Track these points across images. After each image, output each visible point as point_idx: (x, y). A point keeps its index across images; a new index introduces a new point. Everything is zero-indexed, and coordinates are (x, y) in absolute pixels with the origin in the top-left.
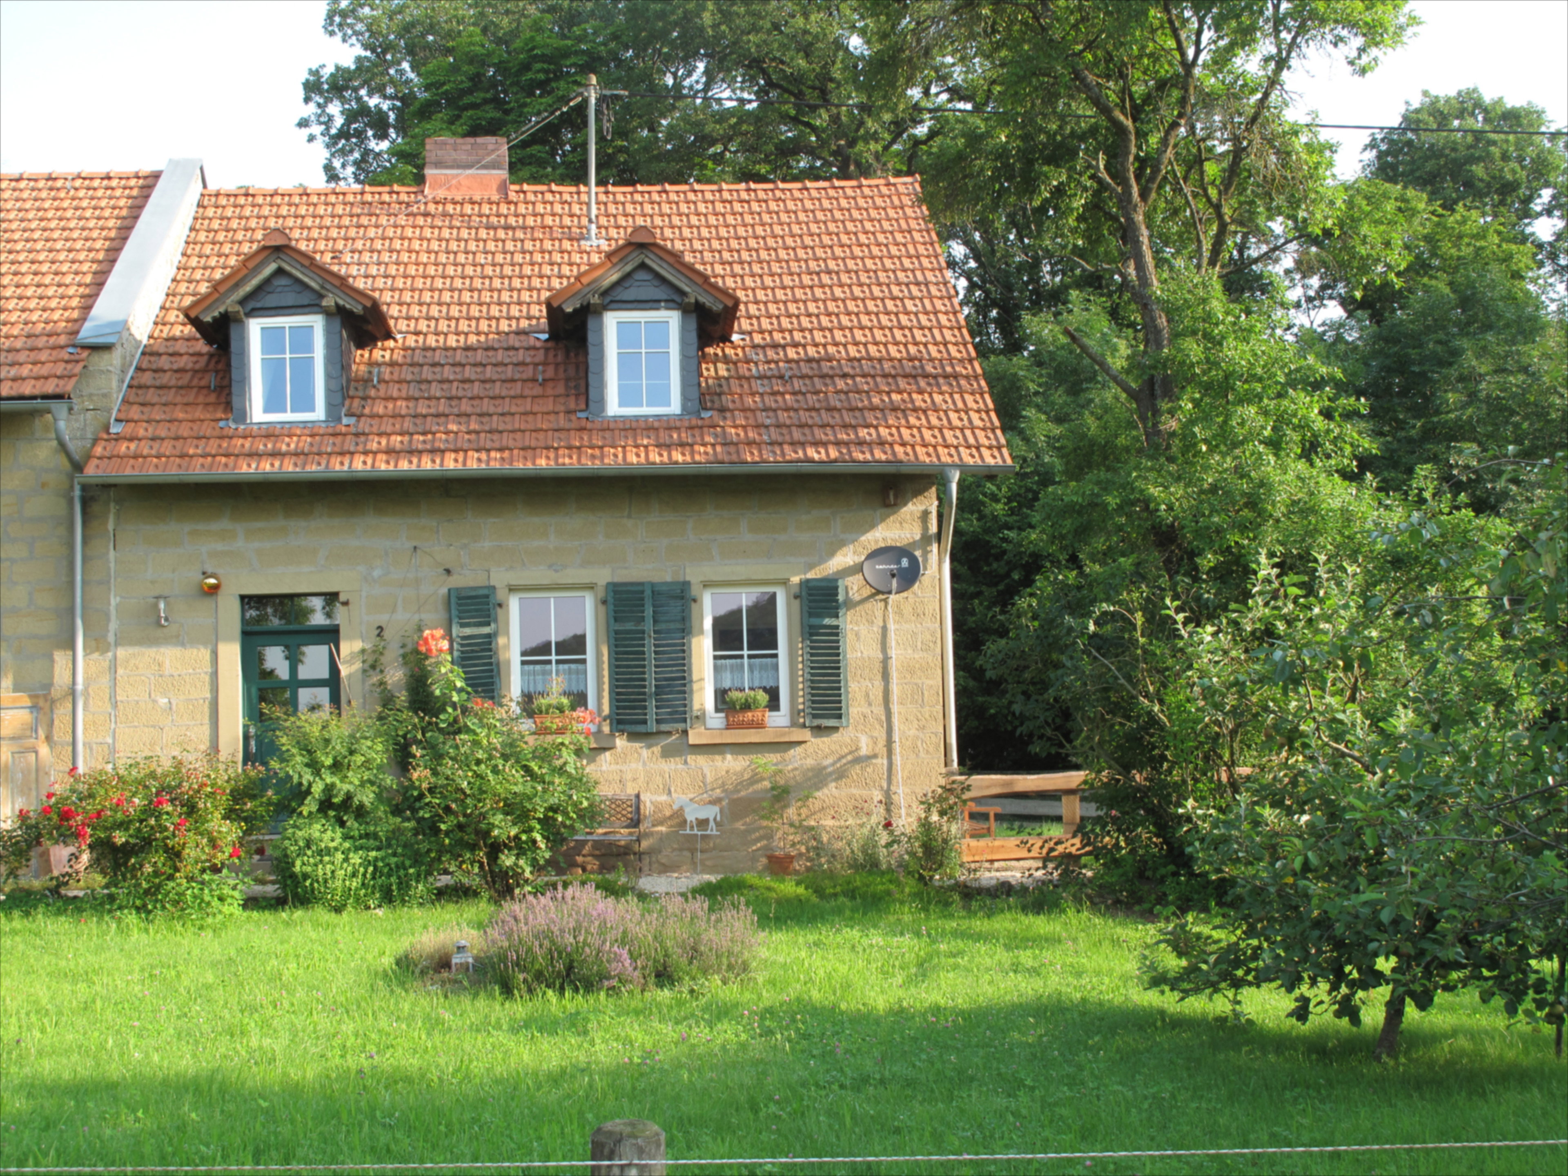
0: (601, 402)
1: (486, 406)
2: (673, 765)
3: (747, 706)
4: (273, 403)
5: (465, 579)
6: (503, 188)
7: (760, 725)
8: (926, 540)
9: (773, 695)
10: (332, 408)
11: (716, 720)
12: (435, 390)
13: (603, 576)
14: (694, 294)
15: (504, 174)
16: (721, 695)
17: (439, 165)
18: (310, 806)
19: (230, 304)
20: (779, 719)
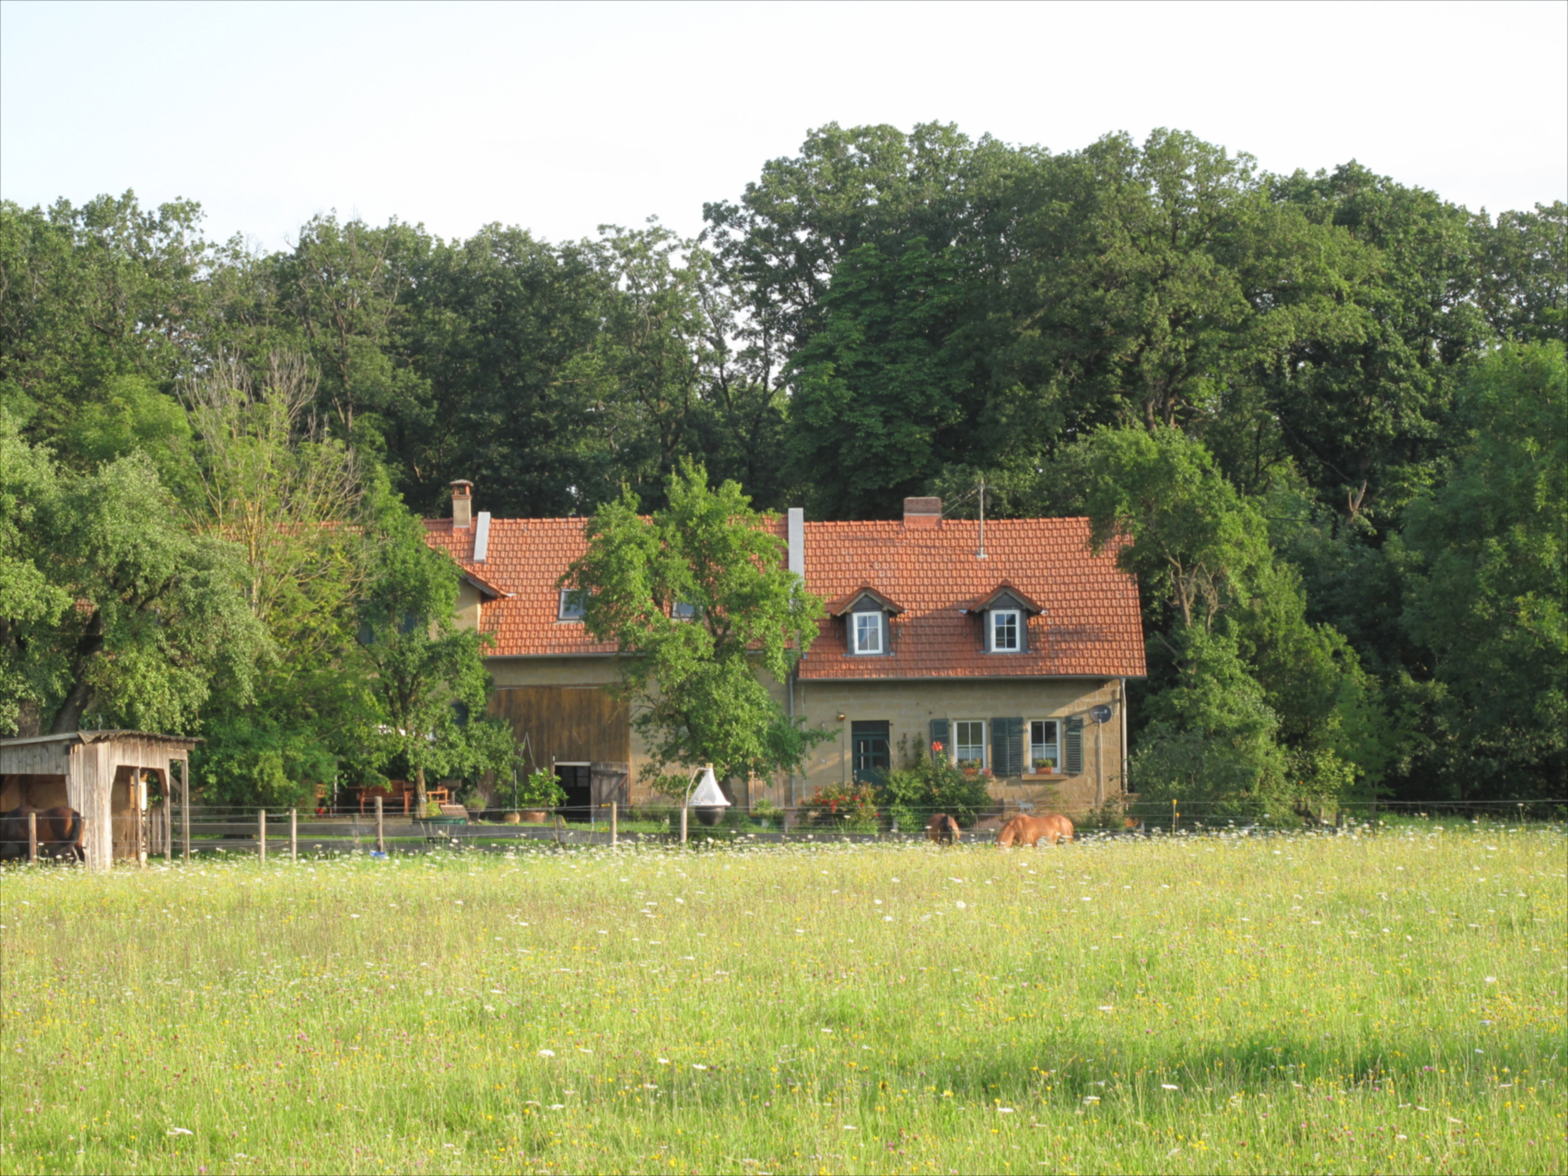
0: (989, 648)
1: (945, 647)
2: (1014, 789)
3: (1044, 765)
4: (862, 646)
5: (938, 715)
6: (939, 523)
7: (1048, 773)
8: (1114, 701)
9: (1054, 761)
10: (884, 648)
11: (1032, 770)
12: (924, 639)
13: (990, 715)
14: (1026, 605)
15: (939, 515)
16: (1034, 760)
17: (910, 511)
18: (898, 801)
19: (848, 609)
20: (1056, 771)
